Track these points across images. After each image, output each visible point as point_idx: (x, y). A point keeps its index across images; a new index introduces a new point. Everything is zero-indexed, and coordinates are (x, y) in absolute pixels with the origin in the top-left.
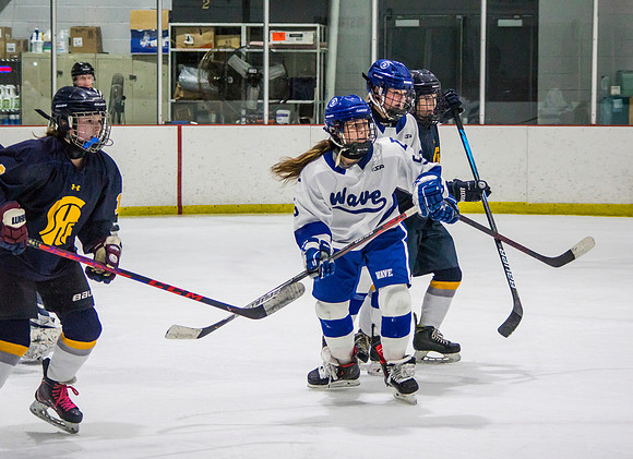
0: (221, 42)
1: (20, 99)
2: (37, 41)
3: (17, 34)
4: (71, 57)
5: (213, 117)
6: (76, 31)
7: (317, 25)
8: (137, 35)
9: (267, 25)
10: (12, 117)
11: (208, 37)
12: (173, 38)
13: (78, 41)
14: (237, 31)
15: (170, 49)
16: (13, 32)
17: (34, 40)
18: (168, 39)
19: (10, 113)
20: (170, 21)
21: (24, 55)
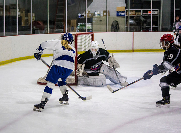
0: (137, 14)
1: (92, 26)
2: (96, 14)
3: (91, 12)
4: (104, 17)
5: (135, 30)
6: (104, 12)
7: (158, 10)
8: (118, 12)
9: (152, 10)
10: (90, 30)
11: (134, 12)
12: (126, 13)
13: (105, 14)
14: (140, 11)
15: (126, 15)
16: (90, 12)
17: (95, 14)
18: (125, 13)
19: (90, 29)
20: (125, 9)
21: (93, 17)
